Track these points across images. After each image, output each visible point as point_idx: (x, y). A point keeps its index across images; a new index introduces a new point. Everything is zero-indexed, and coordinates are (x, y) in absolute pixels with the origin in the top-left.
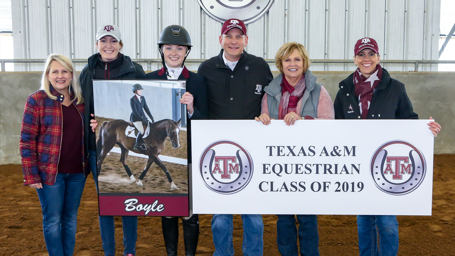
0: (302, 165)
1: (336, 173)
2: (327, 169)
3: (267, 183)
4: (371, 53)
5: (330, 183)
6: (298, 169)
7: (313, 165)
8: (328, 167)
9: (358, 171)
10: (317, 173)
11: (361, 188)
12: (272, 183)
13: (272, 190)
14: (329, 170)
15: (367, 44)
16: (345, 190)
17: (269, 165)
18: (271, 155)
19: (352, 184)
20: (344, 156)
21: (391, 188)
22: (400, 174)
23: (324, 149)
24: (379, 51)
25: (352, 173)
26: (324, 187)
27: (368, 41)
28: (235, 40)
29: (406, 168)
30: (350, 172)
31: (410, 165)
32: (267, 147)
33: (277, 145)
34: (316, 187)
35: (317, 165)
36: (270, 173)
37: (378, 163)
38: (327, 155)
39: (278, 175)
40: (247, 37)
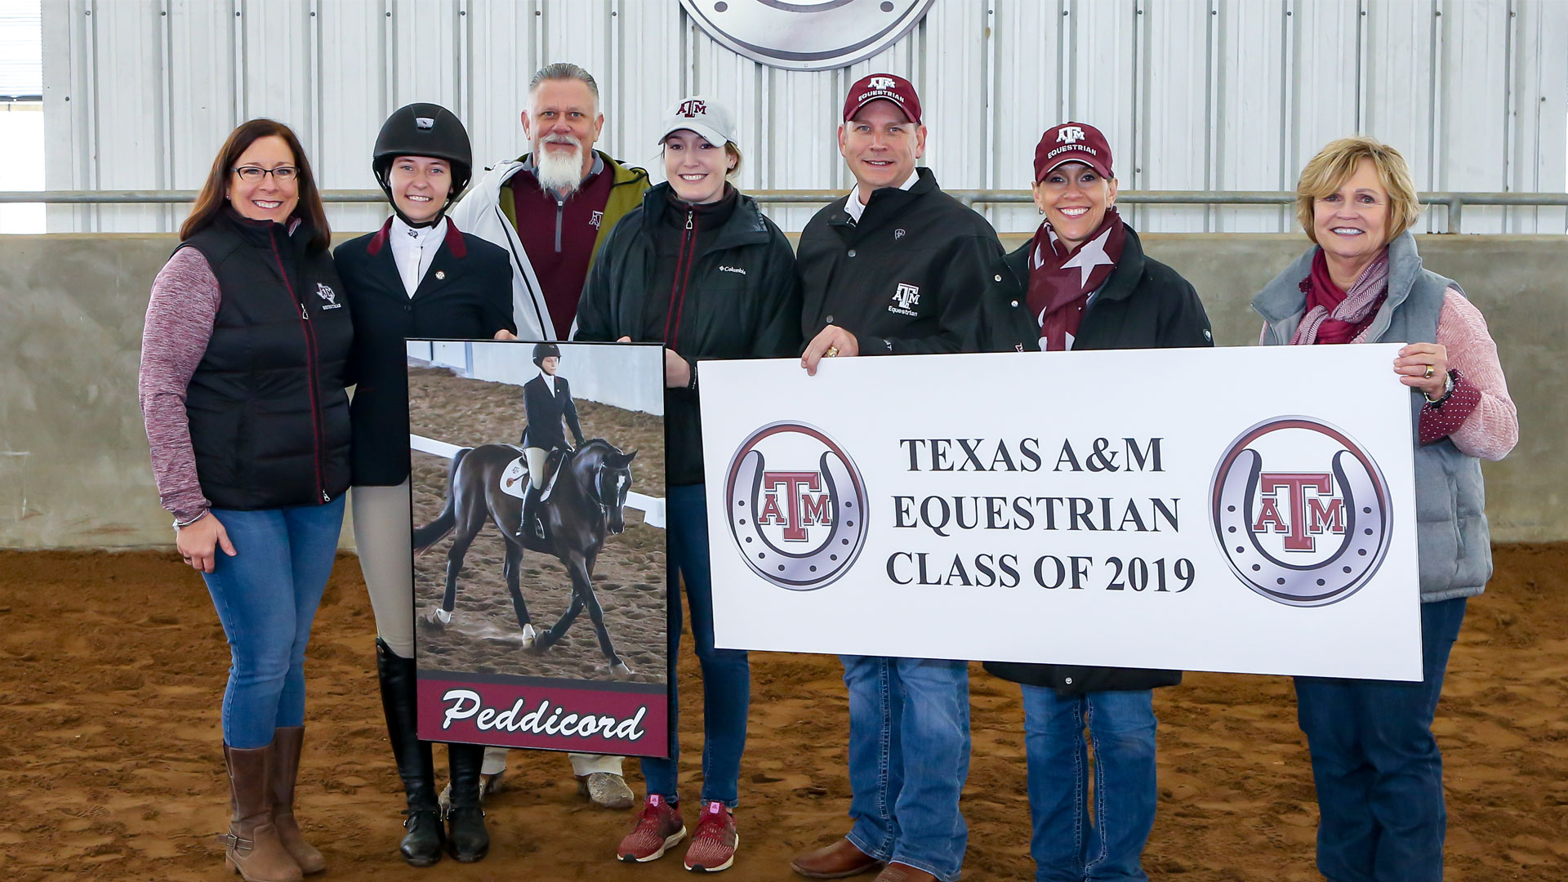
0: (1004, 499)
1: (1107, 526)
2: (1080, 516)
3: (910, 556)
4: (1085, 174)
5: (1090, 559)
6: (995, 515)
7: (1038, 499)
8: (1081, 508)
9: (1174, 522)
10: (1051, 525)
11: (1185, 579)
12: (922, 557)
13: (923, 581)
14: (1084, 517)
15: (1075, 146)
16: (1139, 585)
17: (912, 498)
18: (914, 467)
19: (1156, 564)
20: (1128, 470)
21: (1281, 581)
22: (1308, 534)
23: (1067, 447)
24: (1114, 168)
25: (1155, 530)
26: (1073, 572)
27: (1079, 135)
28: (881, 138)
29: (1325, 512)
30: (1148, 523)
31: (1339, 501)
32: (902, 441)
33: (928, 436)
34: (1050, 572)
35: (1050, 501)
36: (915, 525)
37: (1234, 493)
38: (1076, 468)
39: (937, 530)
40: (925, 131)
